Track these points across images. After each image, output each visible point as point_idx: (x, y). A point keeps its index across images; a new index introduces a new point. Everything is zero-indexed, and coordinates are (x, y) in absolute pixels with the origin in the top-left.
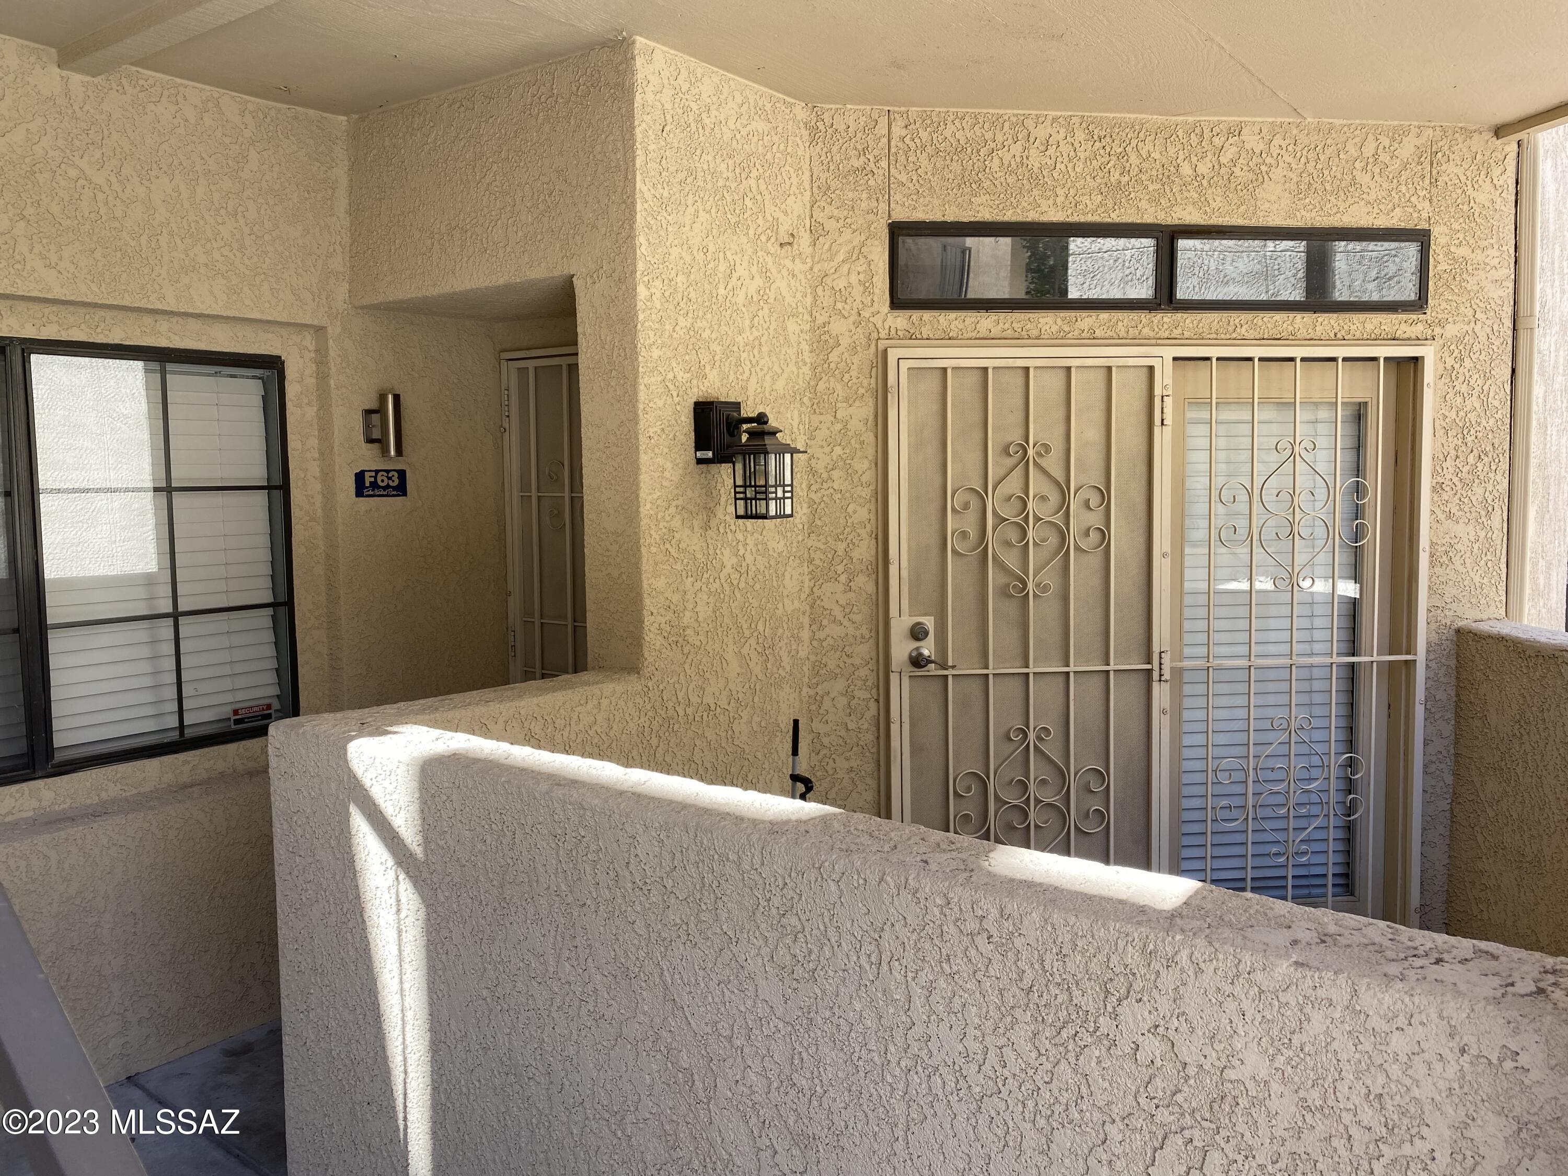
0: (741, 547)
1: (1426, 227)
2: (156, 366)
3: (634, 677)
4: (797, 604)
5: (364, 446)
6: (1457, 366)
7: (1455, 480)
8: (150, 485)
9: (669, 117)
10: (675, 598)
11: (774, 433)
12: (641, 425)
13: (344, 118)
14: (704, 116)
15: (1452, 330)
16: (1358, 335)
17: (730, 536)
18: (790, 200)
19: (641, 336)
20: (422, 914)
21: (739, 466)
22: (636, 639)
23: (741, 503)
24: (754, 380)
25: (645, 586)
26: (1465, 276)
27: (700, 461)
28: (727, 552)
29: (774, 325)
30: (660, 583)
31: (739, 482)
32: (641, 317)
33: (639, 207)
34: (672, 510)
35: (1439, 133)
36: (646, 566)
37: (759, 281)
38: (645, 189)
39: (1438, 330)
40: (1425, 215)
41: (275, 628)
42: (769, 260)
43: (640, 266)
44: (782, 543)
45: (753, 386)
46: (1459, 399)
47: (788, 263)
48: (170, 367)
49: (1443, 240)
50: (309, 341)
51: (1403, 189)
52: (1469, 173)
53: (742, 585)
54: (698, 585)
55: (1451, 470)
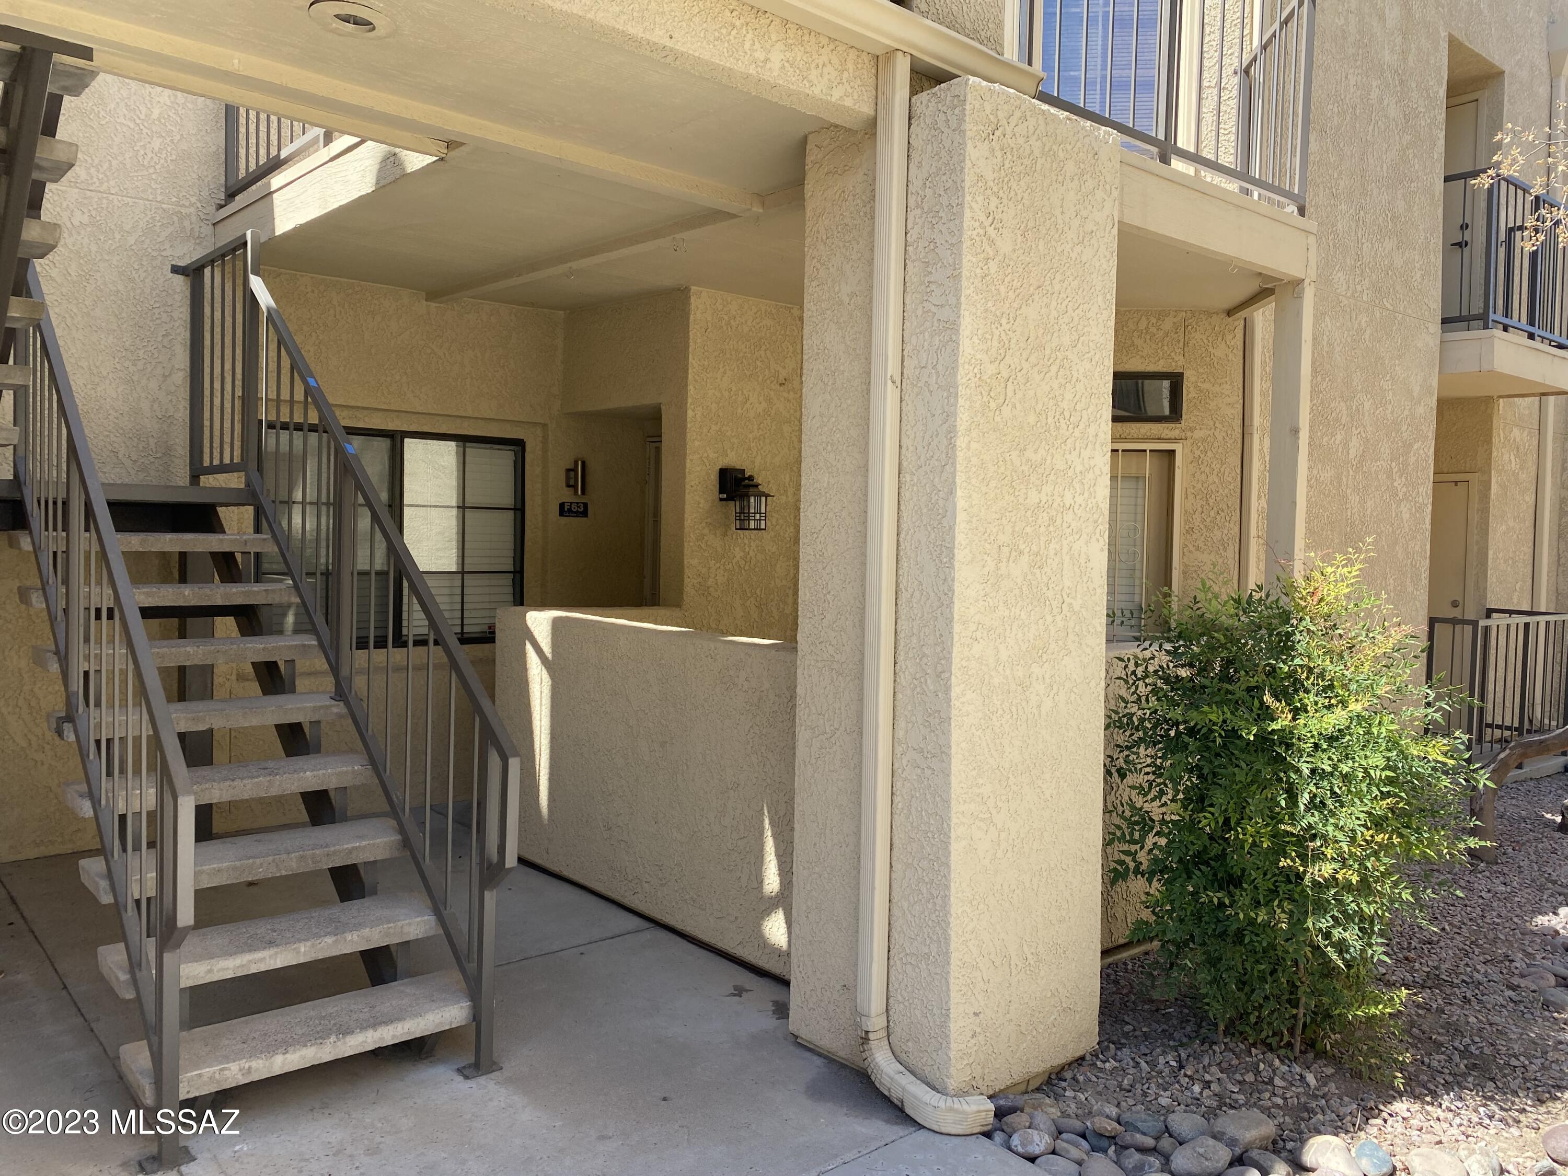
0: (746, 547)
1: (1181, 371)
2: (461, 444)
3: (678, 609)
4: (784, 582)
5: (566, 489)
6: (1202, 456)
7: (1202, 526)
8: (454, 504)
9: (710, 324)
10: (704, 570)
11: (757, 486)
12: (687, 480)
13: (562, 312)
14: (732, 321)
15: (1198, 434)
16: (1135, 436)
17: (740, 541)
18: (787, 361)
19: (688, 435)
20: (550, 683)
21: (738, 503)
22: (680, 591)
23: (738, 522)
24: (759, 457)
25: (686, 562)
26: (1207, 400)
27: (721, 500)
28: (737, 549)
29: (774, 427)
30: (695, 562)
31: (738, 511)
32: (689, 426)
33: (690, 371)
34: (704, 524)
35: (1189, 315)
36: (687, 552)
37: (764, 405)
38: (694, 362)
39: (1189, 434)
40: (1180, 363)
41: (514, 594)
42: (772, 393)
43: (690, 400)
44: (775, 547)
45: (758, 461)
46: (1204, 477)
47: (786, 395)
48: (468, 444)
49: (1193, 379)
50: (539, 431)
51: (1166, 348)
52: (1210, 339)
53: (747, 568)
54: (718, 565)
55: (1199, 520)
